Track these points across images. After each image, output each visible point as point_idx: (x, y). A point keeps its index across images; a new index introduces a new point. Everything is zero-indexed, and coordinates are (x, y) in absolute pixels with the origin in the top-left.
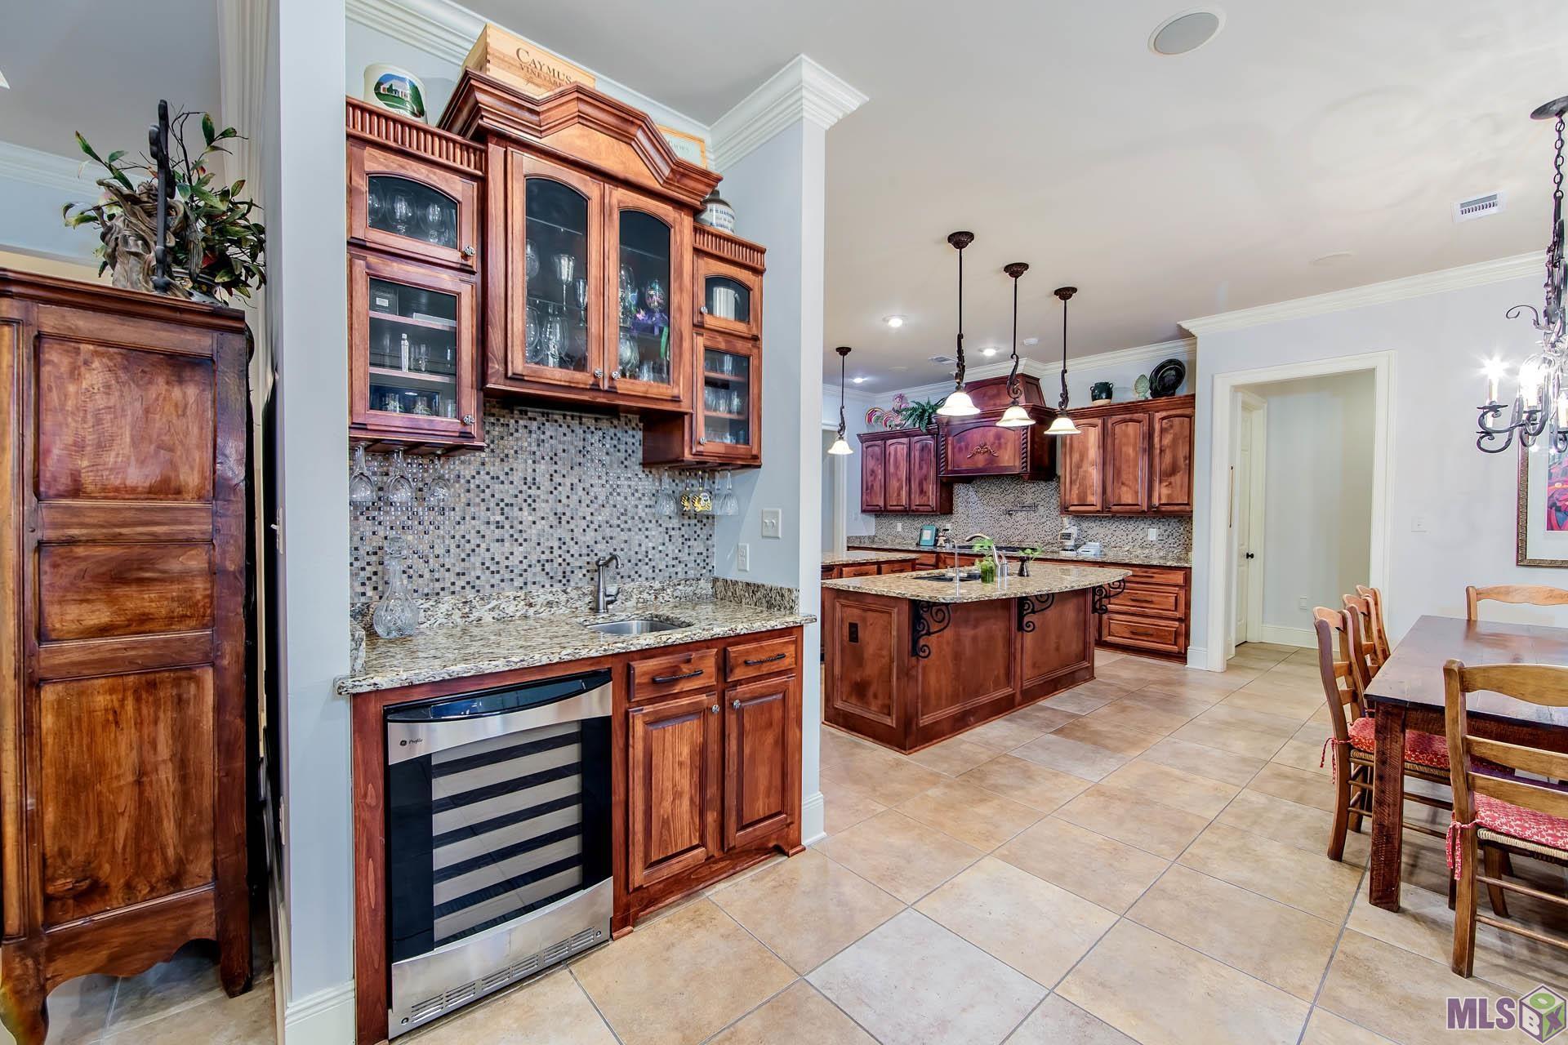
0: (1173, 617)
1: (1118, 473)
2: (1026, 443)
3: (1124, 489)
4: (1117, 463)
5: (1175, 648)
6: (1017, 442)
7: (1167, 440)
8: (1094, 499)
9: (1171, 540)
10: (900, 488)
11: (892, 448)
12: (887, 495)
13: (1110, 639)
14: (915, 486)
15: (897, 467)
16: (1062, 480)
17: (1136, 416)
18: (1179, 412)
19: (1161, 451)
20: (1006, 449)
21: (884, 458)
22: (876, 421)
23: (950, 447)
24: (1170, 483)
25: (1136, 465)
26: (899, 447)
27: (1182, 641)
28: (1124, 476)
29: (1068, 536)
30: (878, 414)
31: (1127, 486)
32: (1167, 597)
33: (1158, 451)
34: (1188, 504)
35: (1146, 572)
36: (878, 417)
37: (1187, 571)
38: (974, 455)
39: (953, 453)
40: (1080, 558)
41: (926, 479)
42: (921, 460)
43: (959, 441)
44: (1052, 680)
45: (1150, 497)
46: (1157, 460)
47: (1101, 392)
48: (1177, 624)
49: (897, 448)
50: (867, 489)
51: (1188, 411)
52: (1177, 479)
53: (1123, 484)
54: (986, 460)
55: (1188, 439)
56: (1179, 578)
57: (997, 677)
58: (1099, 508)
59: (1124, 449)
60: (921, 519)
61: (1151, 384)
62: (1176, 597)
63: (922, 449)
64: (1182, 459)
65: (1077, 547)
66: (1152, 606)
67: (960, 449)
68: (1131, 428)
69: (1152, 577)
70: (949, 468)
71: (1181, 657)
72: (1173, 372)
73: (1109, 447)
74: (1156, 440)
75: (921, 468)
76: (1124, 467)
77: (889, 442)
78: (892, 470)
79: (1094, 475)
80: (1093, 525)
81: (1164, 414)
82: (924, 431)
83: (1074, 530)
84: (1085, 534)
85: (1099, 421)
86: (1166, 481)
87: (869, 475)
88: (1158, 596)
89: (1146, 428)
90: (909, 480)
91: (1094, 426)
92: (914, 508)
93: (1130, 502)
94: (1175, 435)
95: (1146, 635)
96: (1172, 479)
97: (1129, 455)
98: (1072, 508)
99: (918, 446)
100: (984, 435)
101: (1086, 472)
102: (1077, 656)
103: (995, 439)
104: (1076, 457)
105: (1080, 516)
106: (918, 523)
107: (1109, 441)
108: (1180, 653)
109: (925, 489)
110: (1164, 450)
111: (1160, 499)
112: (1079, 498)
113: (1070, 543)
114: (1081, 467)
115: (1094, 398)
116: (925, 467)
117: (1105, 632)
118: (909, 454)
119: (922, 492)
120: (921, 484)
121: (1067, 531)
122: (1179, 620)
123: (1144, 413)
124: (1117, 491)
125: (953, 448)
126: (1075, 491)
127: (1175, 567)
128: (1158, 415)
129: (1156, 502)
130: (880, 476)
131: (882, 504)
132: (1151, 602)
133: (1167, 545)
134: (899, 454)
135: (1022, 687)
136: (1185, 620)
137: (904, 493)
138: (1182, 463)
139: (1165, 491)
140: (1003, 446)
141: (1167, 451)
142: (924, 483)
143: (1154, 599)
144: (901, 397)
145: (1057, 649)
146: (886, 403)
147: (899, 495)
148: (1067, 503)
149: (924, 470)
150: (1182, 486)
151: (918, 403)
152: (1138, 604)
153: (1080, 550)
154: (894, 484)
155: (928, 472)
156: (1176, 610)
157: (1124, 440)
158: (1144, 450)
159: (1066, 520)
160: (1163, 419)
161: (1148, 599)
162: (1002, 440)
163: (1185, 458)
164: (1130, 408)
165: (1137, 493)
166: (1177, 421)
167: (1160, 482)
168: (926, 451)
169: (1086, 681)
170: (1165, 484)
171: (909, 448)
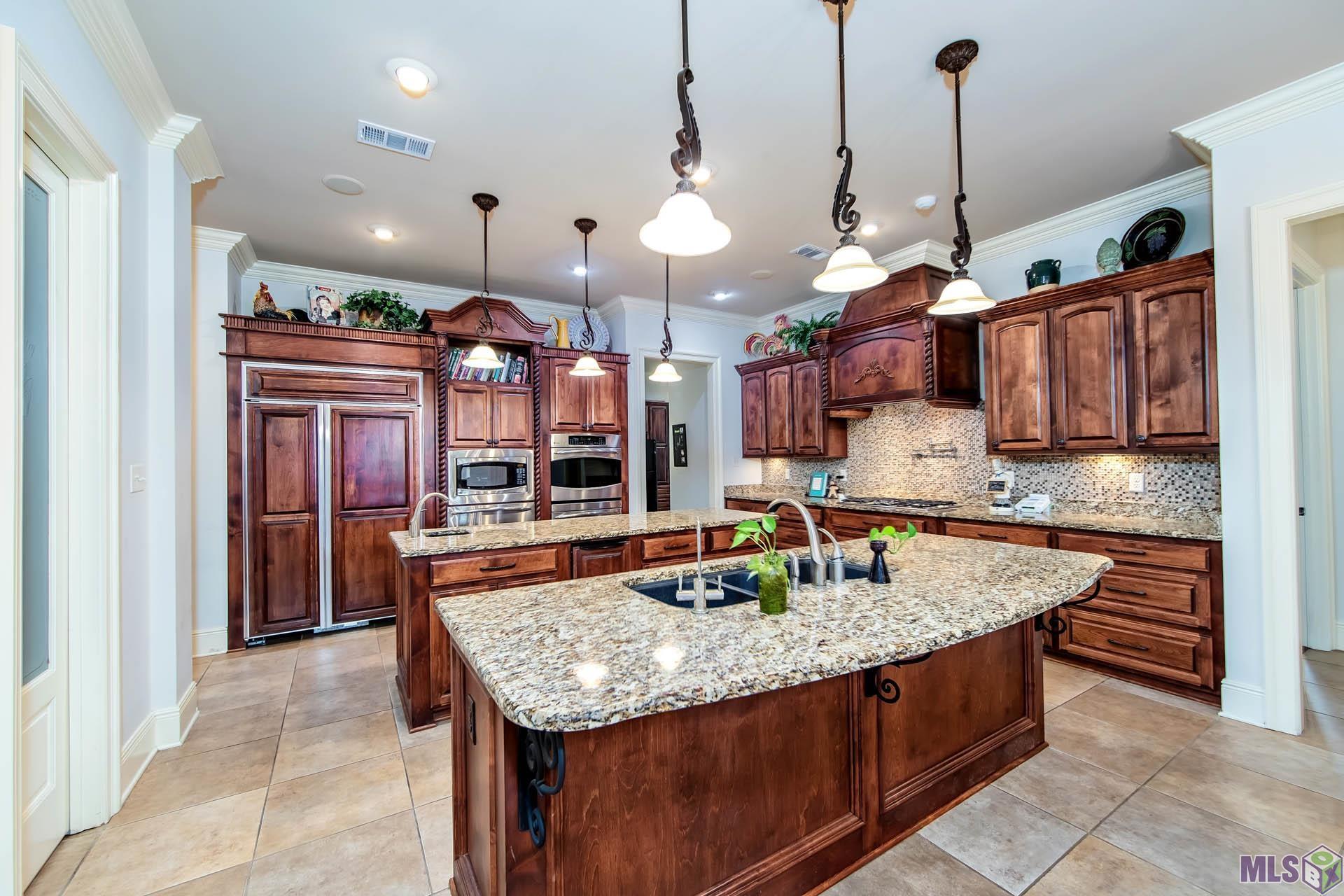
0: (1188, 623)
1: (1074, 390)
2: (932, 355)
3: (1086, 414)
4: (1072, 375)
5: (1196, 679)
6: (919, 357)
7: (1158, 332)
8: (1038, 431)
9: (1170, 491)
10: (783, 427)
11: (773, 378)
12: (770, 437)
13: (1071, 647)
14: (798, 423)
15: (778, 402)
16: (987, 406)
17: (1101, 302)
18: (1179, 285)
19: (1148, 350)
20: (904, 366)
21: (765, 392)
22: (756, 350)
23: (833, 370)
24: (1168, 401)
25: (1105, 376)
26: (781, 377)
27: (1207, 666)
28: (1085, 394)
29: (1000, 486)
30: (758, 340)
31: (1093, 409)
32: (1175, 589)
33: (1143, 352)
34: (1204, 434)
35: (1133, 546)
36: (759, 344)
37: (1214, 551)
38: (862, 379)
39: (837, 378)
40: (1019, 518)
41: (811, 415)
42: (805, 390)
43: (844, 362)
44: (958, 772)
45: (1131, 423)
46: (1142, 366)
47: (1040, 275)
48: (1196, 637)
49: (779, 379)
50: (748, 430)
51: (1197, 282)
52: (1180, 395)
53: (1083, 406)
54: (878, 384)
55: (1198, 327)
56: (1198, 558)
57: (819, 798)
58: (1045, 444)
59: (1083, 353)
60: (811, 464)
61: (1124, 252)
62: (1193, 591)
63: (806, 378)
64: (1189, 361)
65: (1015, 500)
66: (1147, 602)
67: (846, 373)
68: (1095, 321)
69: (1144, 554)
70: (833, 398)
71: (1211, 694)
72: (1162, 230)
73: (1059, 354)
74: (1139, 334)
75: (804, 400)
76: (1084, 379)
77: (769, 372)
78: (773, 404)
79: (1036, 396)
80: (1037, 468)
81: (1150, 292)
82: (806, 354)
83: (1009, 478)
84: (1027, 482)
85: (1041, 316)
86: (1160, 397)
87: (749, 413)
88: (1157, 587)
89: (1119, 317)
90: (792, 416)
91: (1033, 324)
92: (798, 450)
93: (1098, 434)
94: (1172, 323)
95: (1134, 648)
96: (1172, 394)
97: (1092, 362)
98: (1003, 446)
99: (801, 373)
100: (874, 352)
101: (1023, 391)
102: (1007, 711)
103: (889, 355)
104: (1007, 370)
105: (1018, 457)
106: (808, 468)
107: (1058, 345)
108: (1205, 687)
109: (810, 427)
110: (1155, 350)
111: (1149, 426)
112: (1014, 432)
113: (1005, 496)
114: (1015, 385)
115: (1031, 285)
116: (809, 398)
117: (1063, 637)
118: (791, 385)
119: (807, 431)
120: (805, 421)
121: (998, 479)
122: (1201, 630)
123: (1115, 295)
124: (1074, 417)
125: (837, 372)
126: (1008, 420)
127: (1187, 539)
128: (1138, 297)
129: (1143, 431)
130: (761, 414)
131: (763, 447)
132: (1144, 595)
133: (1163, 501)
134: (780, 386)
135: (881, 804)
136: (1215, 630)
137: (787, 433)
138: (1187, 366)
139: (1158, 414)
140: (900, 364)
141: (1160, 349)
142: (809, 418)
143: (1149, 591)
144: (784, 318)
145: (966, 708)
146: (767, 326)
147: (781, 435)
148: (999, 439)
149: (809, 403)
150: (1190, 405)
151: (801, 323)
152: (1119, 597)
153: (1018, 506)
154: (775, 422)
155: (813, 406)
156: (1193, 612)
157: (1082, 339)
158: (1118, 353)
159: (996, 463)
160: (1149, 300)
161: (1140, 590)
162: (899, 356)
163: (1195, 358)
164: (1090, 291)
165: (1108, 419)
166: (1174, 301)
167: (1149, 400)
168: (810, 380)
169: (1028, 755)
170: (1159, 402)
171: (792, 378)
